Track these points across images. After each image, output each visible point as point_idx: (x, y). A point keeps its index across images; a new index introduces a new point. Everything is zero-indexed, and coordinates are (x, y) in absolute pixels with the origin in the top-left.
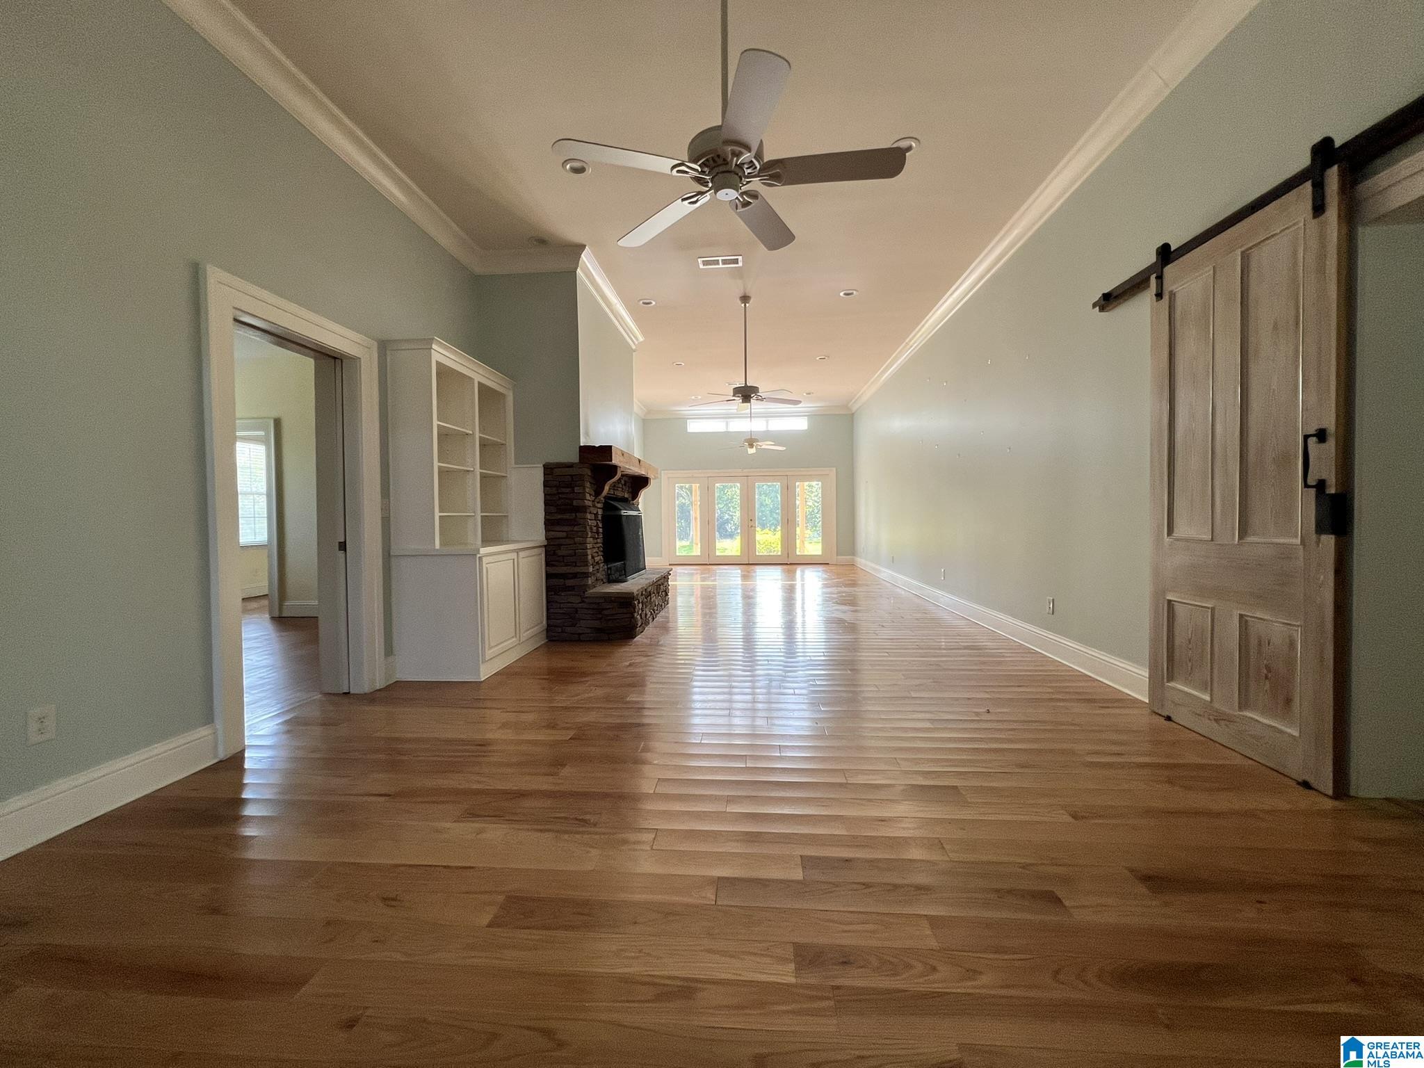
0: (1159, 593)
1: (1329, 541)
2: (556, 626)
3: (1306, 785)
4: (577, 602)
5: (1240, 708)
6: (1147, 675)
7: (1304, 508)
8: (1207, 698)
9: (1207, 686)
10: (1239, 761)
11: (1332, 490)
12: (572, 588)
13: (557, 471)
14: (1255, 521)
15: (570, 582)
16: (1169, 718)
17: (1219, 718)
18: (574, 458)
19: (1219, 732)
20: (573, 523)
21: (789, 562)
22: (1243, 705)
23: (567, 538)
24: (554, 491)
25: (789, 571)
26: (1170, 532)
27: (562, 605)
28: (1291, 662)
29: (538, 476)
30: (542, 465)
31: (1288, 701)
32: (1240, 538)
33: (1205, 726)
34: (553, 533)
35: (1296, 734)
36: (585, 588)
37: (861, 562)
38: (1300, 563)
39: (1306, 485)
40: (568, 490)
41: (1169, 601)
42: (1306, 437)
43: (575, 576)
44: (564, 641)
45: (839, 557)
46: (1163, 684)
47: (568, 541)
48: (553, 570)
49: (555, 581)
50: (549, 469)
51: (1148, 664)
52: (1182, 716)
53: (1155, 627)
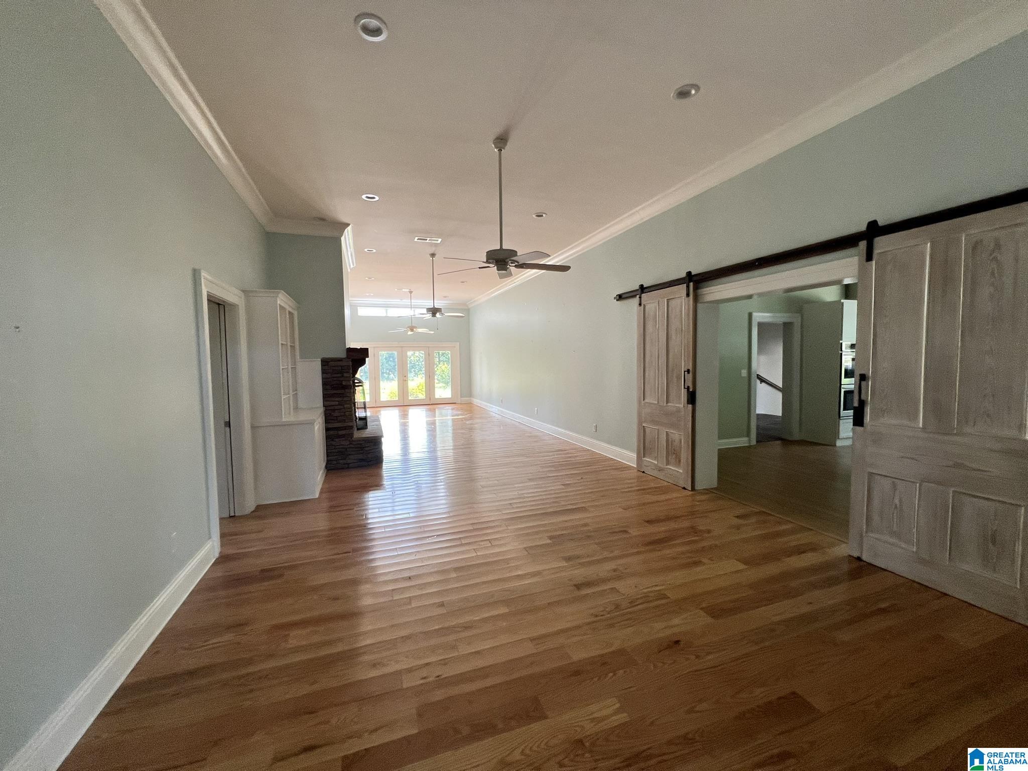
0: (640, 422)
1: (690, 406)
2: (332, 461)
3: (684, 488)
4: (347, 444)
5: (666, 465)
6: (636, 456)
7: (684, 394)
8: (656, 463)
9: (656, 458)
10: (666, 484)
11: (691, 390)
12: (343, 436)
13: (332, 363)
14: (671, 398)
15: (341, 433)
16: (643, 472)
17: (660, 470)
18: (343, 355)
19: (660, 475)
20: (341, 395)
21: (431, 404)
22: (668, 464)
23: (339, 405)
24: (329, 376)
25: (430, 410)
26: (644, 400)
27: (337, 447)
28: (681, 448)
29: (317, 366)
30: (320, 360)
31: (680, 461)
32: (666, 404)
33: (655, 473)
34: (328, 402)
35: (681, 471)
36: (352, 435)
37: (476, 401)
38: (683, 413)
39: (684, 388)
40: (339, 375)
41: (644, 426)
42: (685, 372)
43: (345, 428)
44: (338, 469)
45: (462, 399)
46: (641, 459)
47: (339, 407)
48: (330, 426)
49: (332, 432)
50: (325, 362)
51: (636, 451)
52: (649, 471)
53: (639, 436)
